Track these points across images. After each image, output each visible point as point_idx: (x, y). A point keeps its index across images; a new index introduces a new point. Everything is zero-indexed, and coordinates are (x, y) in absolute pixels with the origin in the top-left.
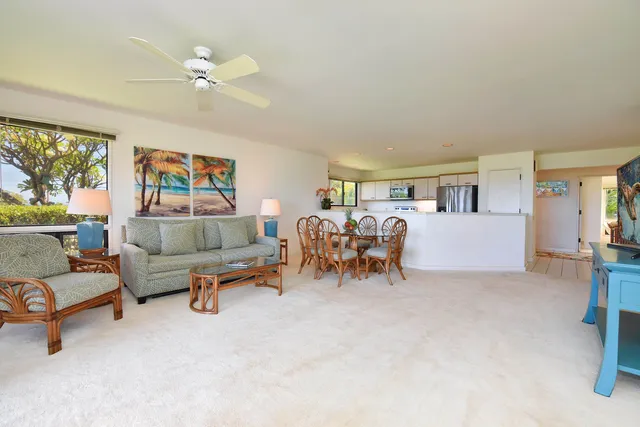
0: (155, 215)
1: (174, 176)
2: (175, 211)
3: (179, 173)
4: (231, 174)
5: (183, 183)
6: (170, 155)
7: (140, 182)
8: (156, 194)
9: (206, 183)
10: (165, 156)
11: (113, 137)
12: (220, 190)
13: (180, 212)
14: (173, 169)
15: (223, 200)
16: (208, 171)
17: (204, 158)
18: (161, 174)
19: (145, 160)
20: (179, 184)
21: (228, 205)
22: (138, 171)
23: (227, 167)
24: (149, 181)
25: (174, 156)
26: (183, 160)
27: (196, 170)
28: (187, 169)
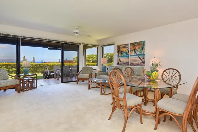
0: (120, 65)
1: (125, 52)
2: (125, 64)
4: (143, 48)
5: (127, 54)
8: (120, 59)
9: (133, 53)
10: (123, 46)
11: (114, 44)
12: (138, 55)
13: (126, 64)
14: (124, 50)
15: (139, 59)
16: (134, 48)
17: (133, 44)
18: (122, 52)
19: (119, 49)
20: (125, 55)
21: (141, 62)
22: (117, 52)
23: (141, 45)
24: (119, 55)
26: (127, 46)
27: (130, 49)
28: (128, 49)
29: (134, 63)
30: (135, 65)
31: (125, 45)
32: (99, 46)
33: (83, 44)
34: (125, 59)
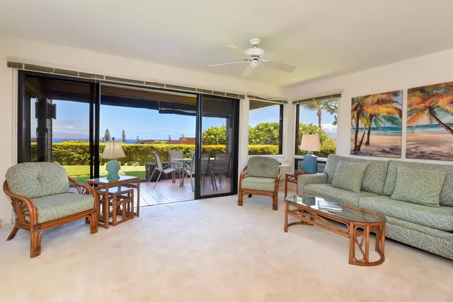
0: (364, 154)
1: (384, 117)
2: (384, 151)
3: (389, 113)
5: (393, 123)
6: (380, 97)
7: (355, 126)
8: (366, 136)
9: (425, 119)
10: (375, 99)
11: (339, 95)
12: (447, 126)
13: (388, 153)
14: (383, 110)
16: (427, 103)
17: (422, 90)
18: (371, 116)
19: (358, 107)
20: (388, 124)
22: (353, 117)
24: (361, 125)
25: (384, 97)
26: (395, 99)
27: (409, 106)
28: (399, 107)
29: (428, 149)
30: (430, 158)
31: (385, 96)
32: (286, 102)
33: (249, 96)
34: (387, 137)
